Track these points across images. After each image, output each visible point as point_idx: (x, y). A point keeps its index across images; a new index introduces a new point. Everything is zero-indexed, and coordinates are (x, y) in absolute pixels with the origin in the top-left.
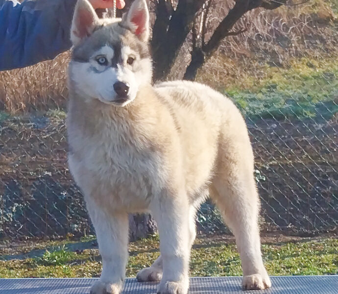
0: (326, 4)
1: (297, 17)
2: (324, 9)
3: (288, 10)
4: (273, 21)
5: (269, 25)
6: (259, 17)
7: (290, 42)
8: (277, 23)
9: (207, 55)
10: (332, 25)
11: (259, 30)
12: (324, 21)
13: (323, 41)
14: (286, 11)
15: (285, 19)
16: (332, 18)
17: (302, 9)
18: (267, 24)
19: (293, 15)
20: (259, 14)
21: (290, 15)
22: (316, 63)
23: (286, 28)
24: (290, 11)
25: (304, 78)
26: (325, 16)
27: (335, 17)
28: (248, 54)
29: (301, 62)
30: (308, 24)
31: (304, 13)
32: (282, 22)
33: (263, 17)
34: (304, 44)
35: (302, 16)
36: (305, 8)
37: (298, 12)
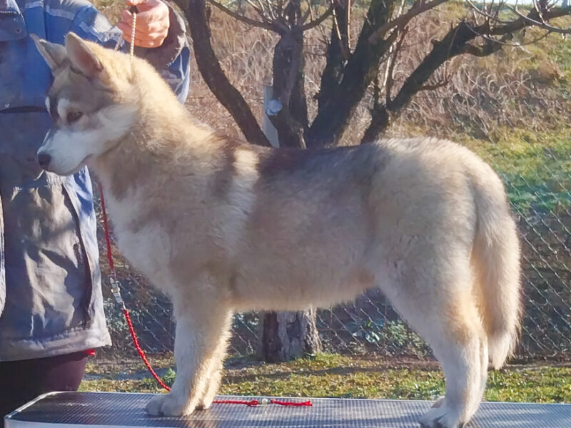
0: (550, 57)
1: (511, 73)
2: (548, 65)
3: (498, 64)
4: (478, 77)
5: (472, 84)
6: (459, 72)
7: (499, 106)
8: (483, 82)
9: (393, 115)
10: (557, 85)
11: (459, 90)
12: (545, 80)
13: (543, 107)
14: (495, 65)
15: (494, 75)
16: (558, 76)
17: (518, 63)
18: (469, 82)
19: (505, 71)
20: (460, 68)
21: (501, 71)
22: (533, 136)
23: (495, 87)
24: (501, 65)
25: (517, 156)
26: (548, 73)
27: (562, 75)
28: (442, 121)
29: (514, 134)
30: (525, 83)
31: (520, 68)
32: (490, 79)
33: (465, 71)
34: (518, 110)
35: (518, 72)
36: (522, 62)
37: (511, 67)
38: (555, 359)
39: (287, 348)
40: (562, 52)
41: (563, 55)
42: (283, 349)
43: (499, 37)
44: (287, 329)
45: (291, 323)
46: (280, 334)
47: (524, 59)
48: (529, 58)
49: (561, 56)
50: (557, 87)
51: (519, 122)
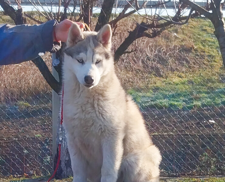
0: (190, 39)
1: (172, 47)
2: (189, 43)
4: (157, 49)
5: (155, 52)
6: (148, 47)
7: (167, 62)
11: (149, 55)
12: (188, 50)
13: (187, 62)
14: (165, 43)
15: (165, 48)
16: (193, 48)
17: (175, 42)
18: (153, 51)
19: (169, 46)
20: (149, 45)
21: (167, 46)
22: (183, 75)
23: (165, 53)
24: (168, 43)
25: (176, 84)
26: (189, 47)
27: (195, 47)
28: (142, 69)
29: (174, 74)
30: (179, 51)
31: (176, 45)
32: (163, 50)
33: (151, 47)
34: (176, 63)
35: (175, 46)
36: (177, 42)
37: (172, 44)
38: (190, 174)
39: (65, 172)
40: (195, 37)
41: (196, 39)
42: (63, 173)
43: (159, 29)
44: (65, 163)
45: (67, 161)
46: (61, 166)
47: (178, 40)
48: (180, 40)
49: (195, 39)
50: (193, 53)
51: (176, 69)
